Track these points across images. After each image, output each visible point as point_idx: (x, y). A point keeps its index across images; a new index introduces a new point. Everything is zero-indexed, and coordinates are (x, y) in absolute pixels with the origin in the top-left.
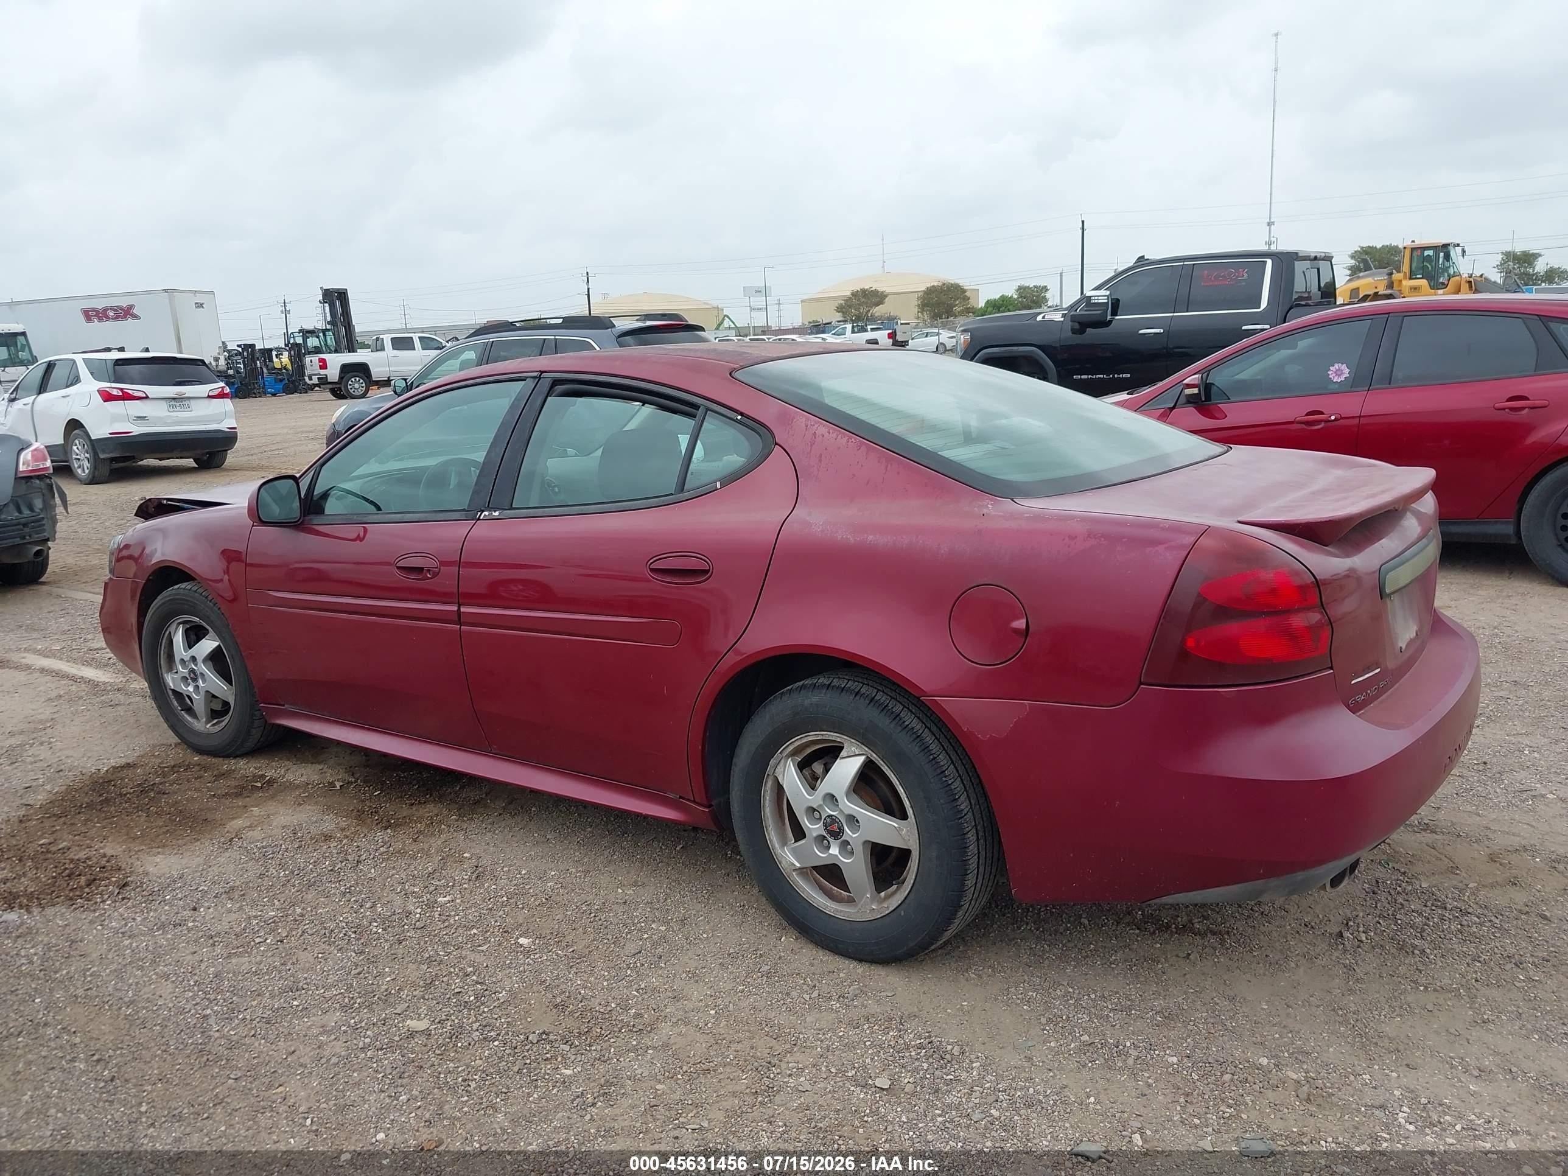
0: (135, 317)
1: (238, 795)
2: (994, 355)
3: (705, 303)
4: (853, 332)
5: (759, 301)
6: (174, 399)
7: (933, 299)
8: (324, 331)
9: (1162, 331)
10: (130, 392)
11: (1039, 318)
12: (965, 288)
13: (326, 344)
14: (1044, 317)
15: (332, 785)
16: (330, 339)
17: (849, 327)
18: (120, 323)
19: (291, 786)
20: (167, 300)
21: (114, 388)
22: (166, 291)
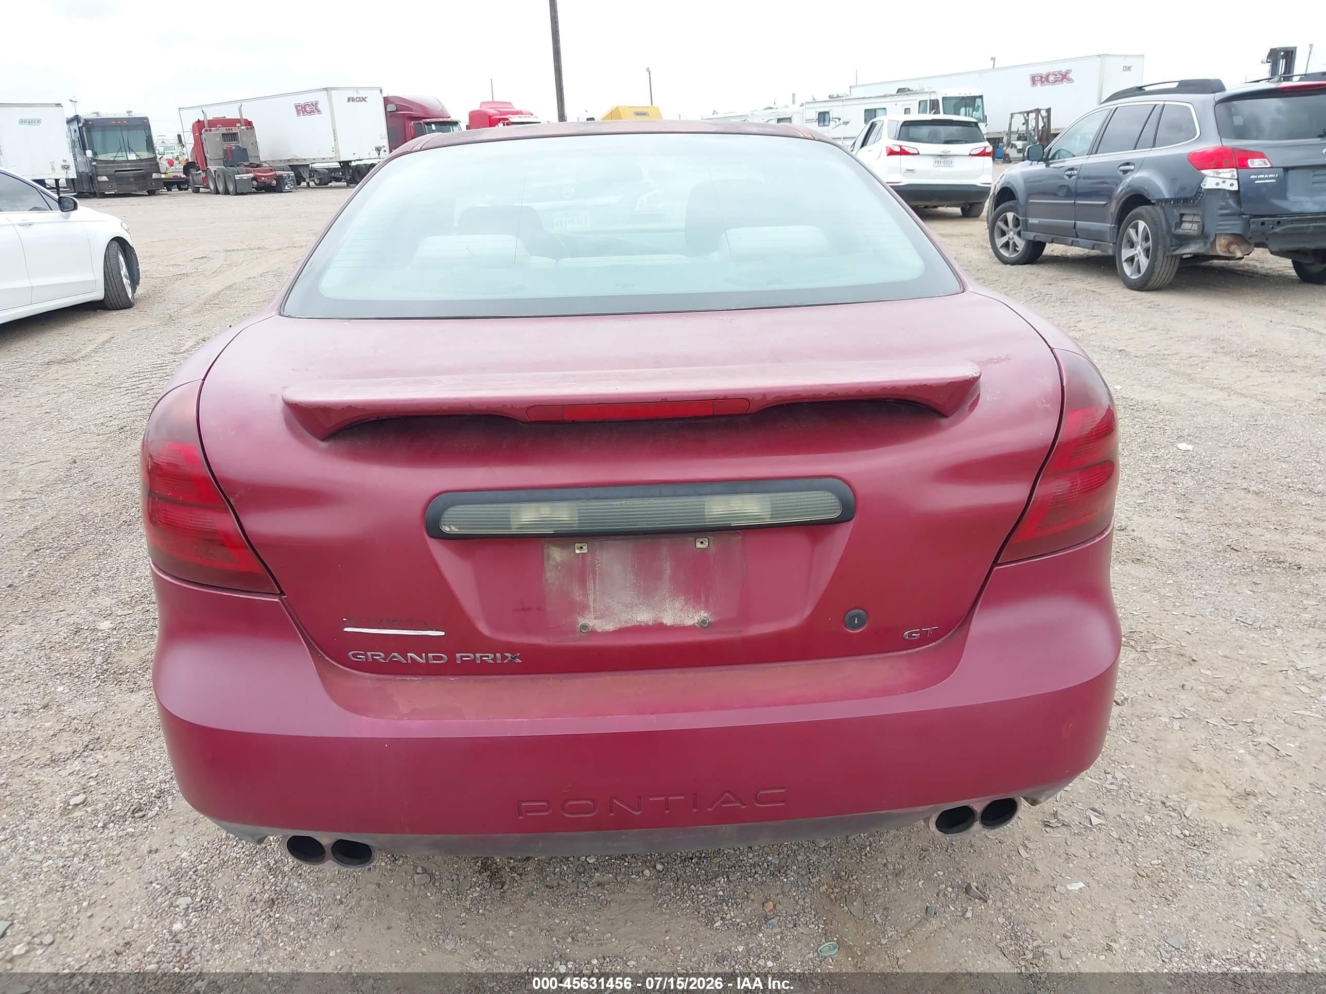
6: (940, 156)
10: (907, 148)
21: (897, 145)
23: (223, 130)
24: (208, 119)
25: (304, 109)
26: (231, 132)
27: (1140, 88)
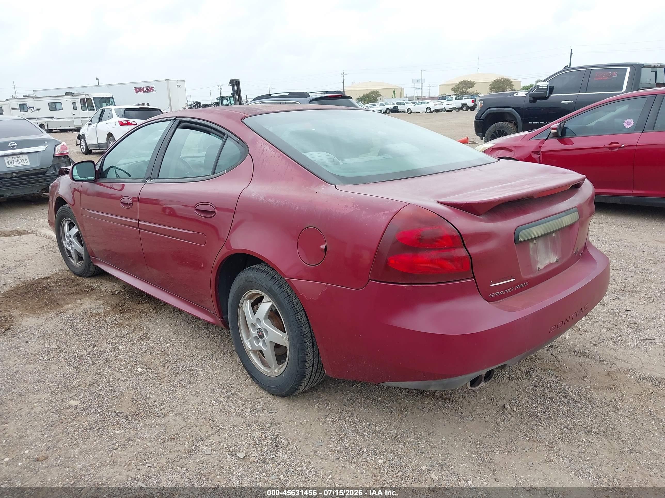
0: (154, 91)
1: (77, 294)
2: (493, 112)
3: (396, 86)
4: (456, 99)
5: (418, 85)
7: (496, 85)
8: (230, 97)
9: (572, 102)
10: (130, 122)
11: (515, 95)
12: (512, 81)
13: (230, 103)
14: (517, 95)
15: (115, 292)
16: (232, 102)
17: (454, 97)
18: (148, 93)
19: (100, 291)
20: (166, 84)
21: (124, 120)
22: (166, 80)
27: (269, 95)
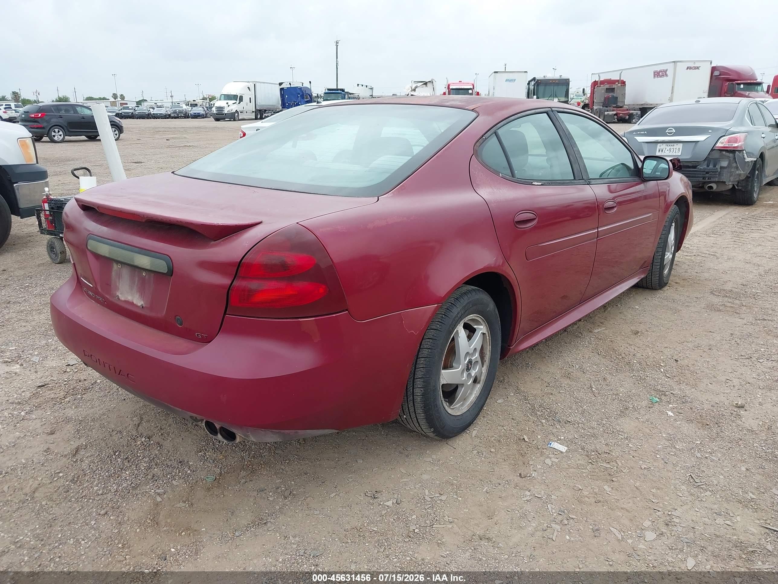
23: (607, 86)
24: (601, 80)
25: (657, 74)
26: (611, 87)
